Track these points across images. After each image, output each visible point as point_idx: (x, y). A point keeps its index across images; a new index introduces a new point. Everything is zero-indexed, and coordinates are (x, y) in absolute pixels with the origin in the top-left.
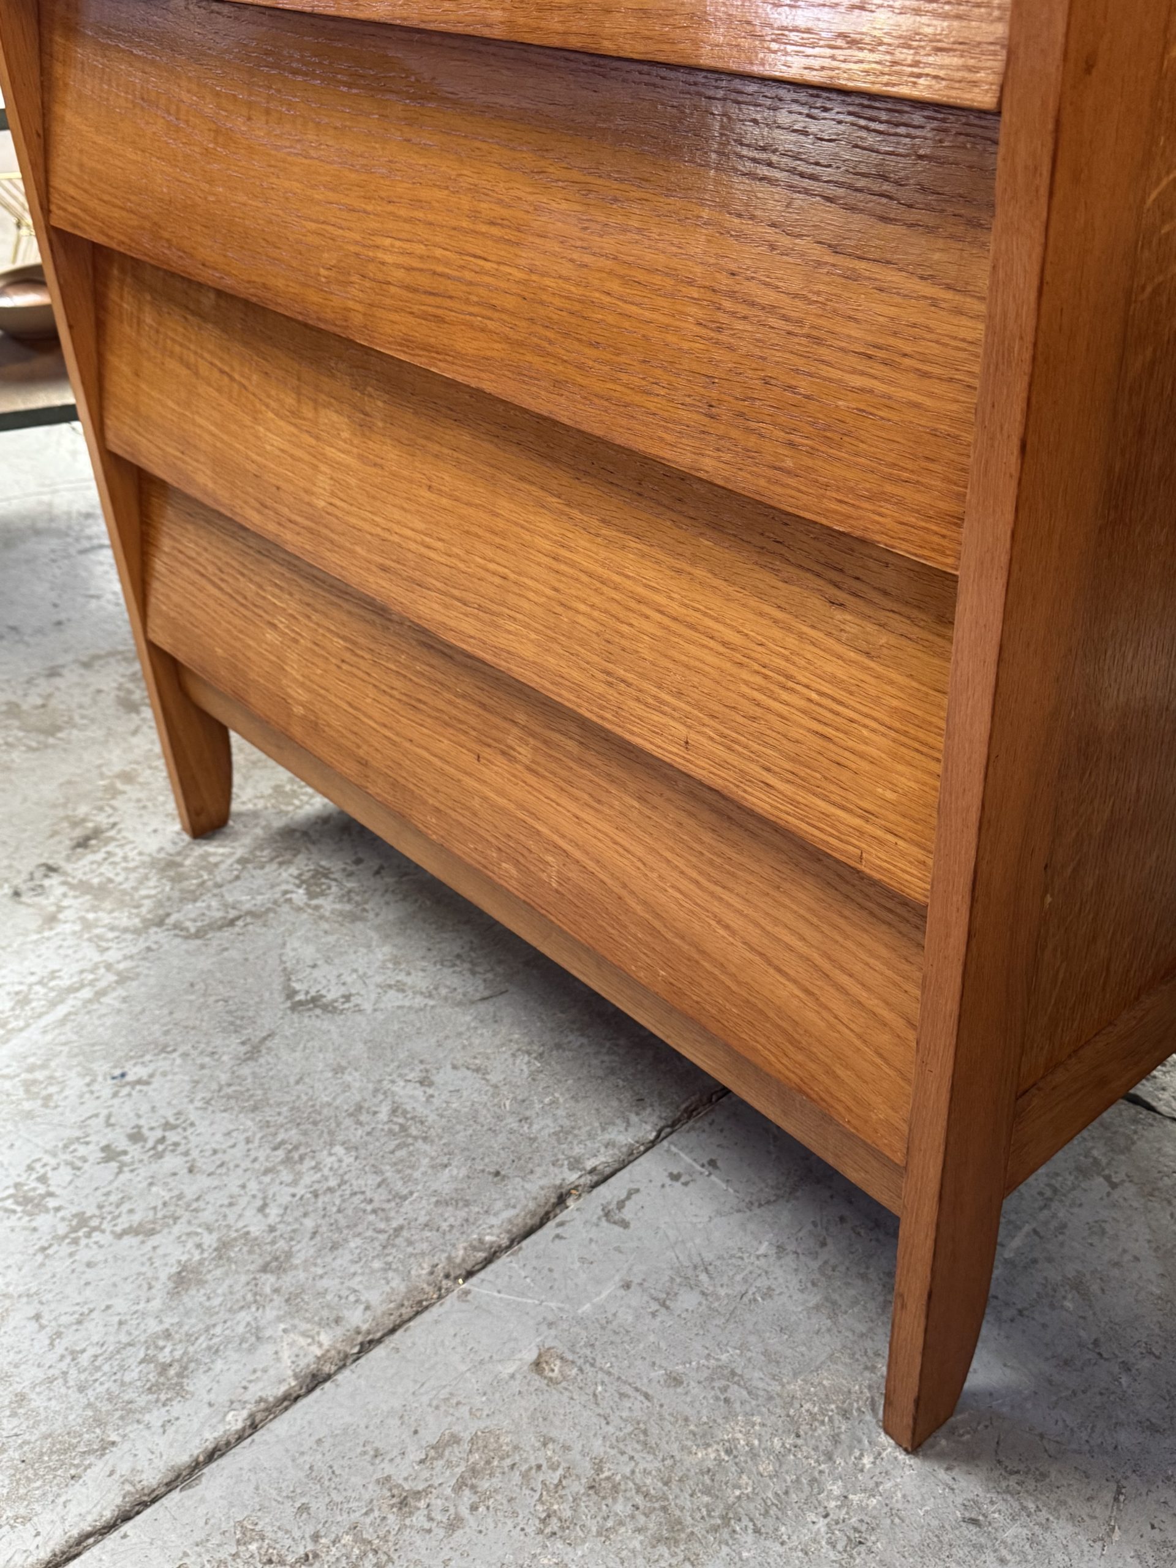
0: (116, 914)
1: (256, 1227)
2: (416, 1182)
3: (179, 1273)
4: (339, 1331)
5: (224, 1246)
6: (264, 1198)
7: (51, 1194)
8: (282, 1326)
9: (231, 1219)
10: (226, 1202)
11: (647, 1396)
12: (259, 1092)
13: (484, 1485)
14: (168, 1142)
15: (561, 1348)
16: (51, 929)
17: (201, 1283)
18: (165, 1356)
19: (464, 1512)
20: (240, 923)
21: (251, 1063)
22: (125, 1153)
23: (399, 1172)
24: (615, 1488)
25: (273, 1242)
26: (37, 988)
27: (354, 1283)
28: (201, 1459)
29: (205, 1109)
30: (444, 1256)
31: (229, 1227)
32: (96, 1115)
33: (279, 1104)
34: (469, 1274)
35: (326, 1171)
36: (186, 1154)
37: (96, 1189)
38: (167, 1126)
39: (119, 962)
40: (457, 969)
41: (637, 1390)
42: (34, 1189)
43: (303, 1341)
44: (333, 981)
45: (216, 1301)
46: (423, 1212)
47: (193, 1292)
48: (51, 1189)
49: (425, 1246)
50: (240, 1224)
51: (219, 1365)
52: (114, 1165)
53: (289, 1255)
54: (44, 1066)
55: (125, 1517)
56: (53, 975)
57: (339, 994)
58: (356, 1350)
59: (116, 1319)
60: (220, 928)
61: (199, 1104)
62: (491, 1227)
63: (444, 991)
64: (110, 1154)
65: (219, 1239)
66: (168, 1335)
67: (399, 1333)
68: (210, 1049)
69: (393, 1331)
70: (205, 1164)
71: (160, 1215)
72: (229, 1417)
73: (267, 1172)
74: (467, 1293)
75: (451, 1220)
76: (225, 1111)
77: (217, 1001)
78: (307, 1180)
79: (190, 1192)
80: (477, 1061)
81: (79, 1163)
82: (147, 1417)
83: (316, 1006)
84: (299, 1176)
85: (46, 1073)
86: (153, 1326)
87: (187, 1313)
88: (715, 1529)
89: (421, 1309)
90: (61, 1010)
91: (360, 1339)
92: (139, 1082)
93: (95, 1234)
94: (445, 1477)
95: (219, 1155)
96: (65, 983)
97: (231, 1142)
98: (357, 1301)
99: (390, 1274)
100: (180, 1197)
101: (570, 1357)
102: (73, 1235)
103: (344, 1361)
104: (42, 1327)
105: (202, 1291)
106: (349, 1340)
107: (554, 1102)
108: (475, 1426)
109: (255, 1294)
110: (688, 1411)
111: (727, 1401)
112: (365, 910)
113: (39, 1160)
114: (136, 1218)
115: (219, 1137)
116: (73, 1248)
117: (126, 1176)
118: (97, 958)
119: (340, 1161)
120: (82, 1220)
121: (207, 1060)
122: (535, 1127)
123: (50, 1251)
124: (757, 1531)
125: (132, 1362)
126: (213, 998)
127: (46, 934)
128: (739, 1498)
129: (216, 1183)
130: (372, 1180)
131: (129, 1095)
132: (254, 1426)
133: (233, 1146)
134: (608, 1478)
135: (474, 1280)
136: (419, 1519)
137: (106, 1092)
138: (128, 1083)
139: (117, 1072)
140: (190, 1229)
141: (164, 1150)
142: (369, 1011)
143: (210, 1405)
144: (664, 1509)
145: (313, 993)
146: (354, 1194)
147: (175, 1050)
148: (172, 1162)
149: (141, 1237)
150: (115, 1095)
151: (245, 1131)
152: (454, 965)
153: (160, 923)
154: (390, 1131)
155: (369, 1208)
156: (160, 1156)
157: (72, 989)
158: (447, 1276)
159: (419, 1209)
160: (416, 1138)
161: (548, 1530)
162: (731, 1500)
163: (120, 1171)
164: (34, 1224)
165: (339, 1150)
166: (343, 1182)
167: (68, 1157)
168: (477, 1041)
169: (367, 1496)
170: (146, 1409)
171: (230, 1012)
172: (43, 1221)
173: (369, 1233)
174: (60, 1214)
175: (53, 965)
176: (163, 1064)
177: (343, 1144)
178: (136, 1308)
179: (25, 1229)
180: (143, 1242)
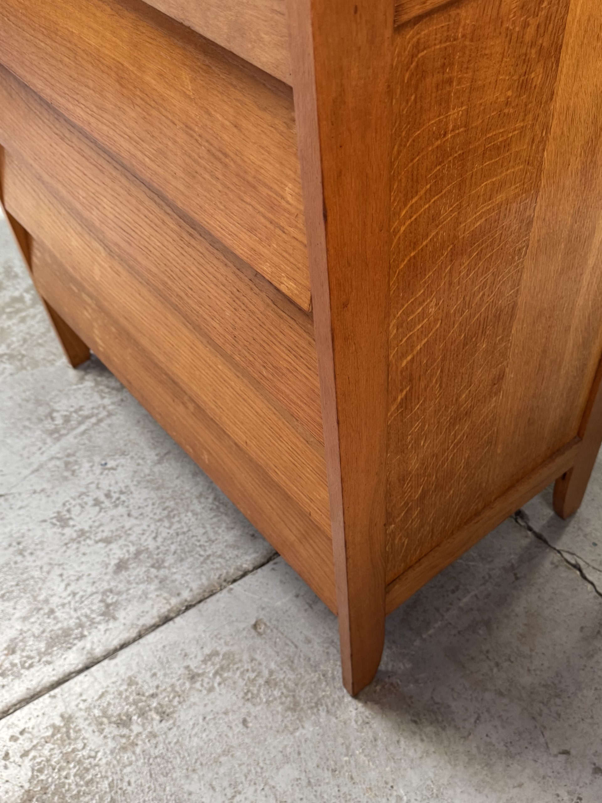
1: (152, 545)
2: (219, 534)
6: (157, 533)
7: (71, 518)
9: (142, 540)
11: (296, 647)
13: (225, 675)
15: (265, 620)
16: (82, 383)
17: (127, 569)
18: (109, 601)
19: (216, 685)
21: (159, 466)
22: (103, 503)
23: (213, 528)
24: (276, 684)
26: (75, 415)
28: (118, 647)
30: (225, 571)
31: (141, 544)
32: (92, 483)
34: (234, 581)
35: (183, 524)
36: (127, 507)
38: (121, 492)
39: (109, 405)
41: (293, 643)
42: (65, 515)
49: (218, 565)
50: (145, 544)
51: (130, 608)
55: (87, 668)
56: (81, 408)
58: (184, 608)
62: (246, 560)
64: (97, 503)
65: (137, 550)
66: (111, 591)
68: (142, 456)
69: (200, 602)
71: (114, 534)
72: (131, 631)
73: (160, 520)
74: (231, 589)
75: (231, 555)
79: (128, 525)
82: (100, 627)
84: (172, 524)
86: (105, 586)
87: (120, 582)
88: (312, 708)
89: (212, 594)
90: (83, 428)
91: (186, 604)
94: (210, 670)
96: (86, 413)
97: (146, 504)
98: (187, 587)
101: (268, 624)
103: (179, 613)
104: (63, 580)
106: (182, 604)
108: (225, 649)
109: (148, 577)
110: (311, 655)
111: (328, 653)
113: (67, 501)
114: (105, 535)
115: (141, 501)
116: (78, 545)
118: (100, 402)
119: (190, 519)
120: (82, 533)
121: (141, 461)
123: (69, 545)
124: (328, 712)
125: (96, 601)
127: (80, 386)
128: (324, 696)
130: (202, 531)
131: (107, 474)
132: (140, 636)
134: (274, 679)
135: (236, 584)
136: (198, 685)
139: (103, 462)
140: (126, 543)
143: (124, 624)
144: (294, 696)
146: (193, 536)
147: (128, 455)
155: (198, 544)
158: (225, 581)
161: (246, 698)
162: (320, 696)
163: (100, 511)
166: (189, 530)
169: (179, 672)
170: (99, 623)
172: (67, 531)
174: (75, 528)
175: (82, 403)
176: (122, 461)
177: (192, 511)
180: (106, 546)
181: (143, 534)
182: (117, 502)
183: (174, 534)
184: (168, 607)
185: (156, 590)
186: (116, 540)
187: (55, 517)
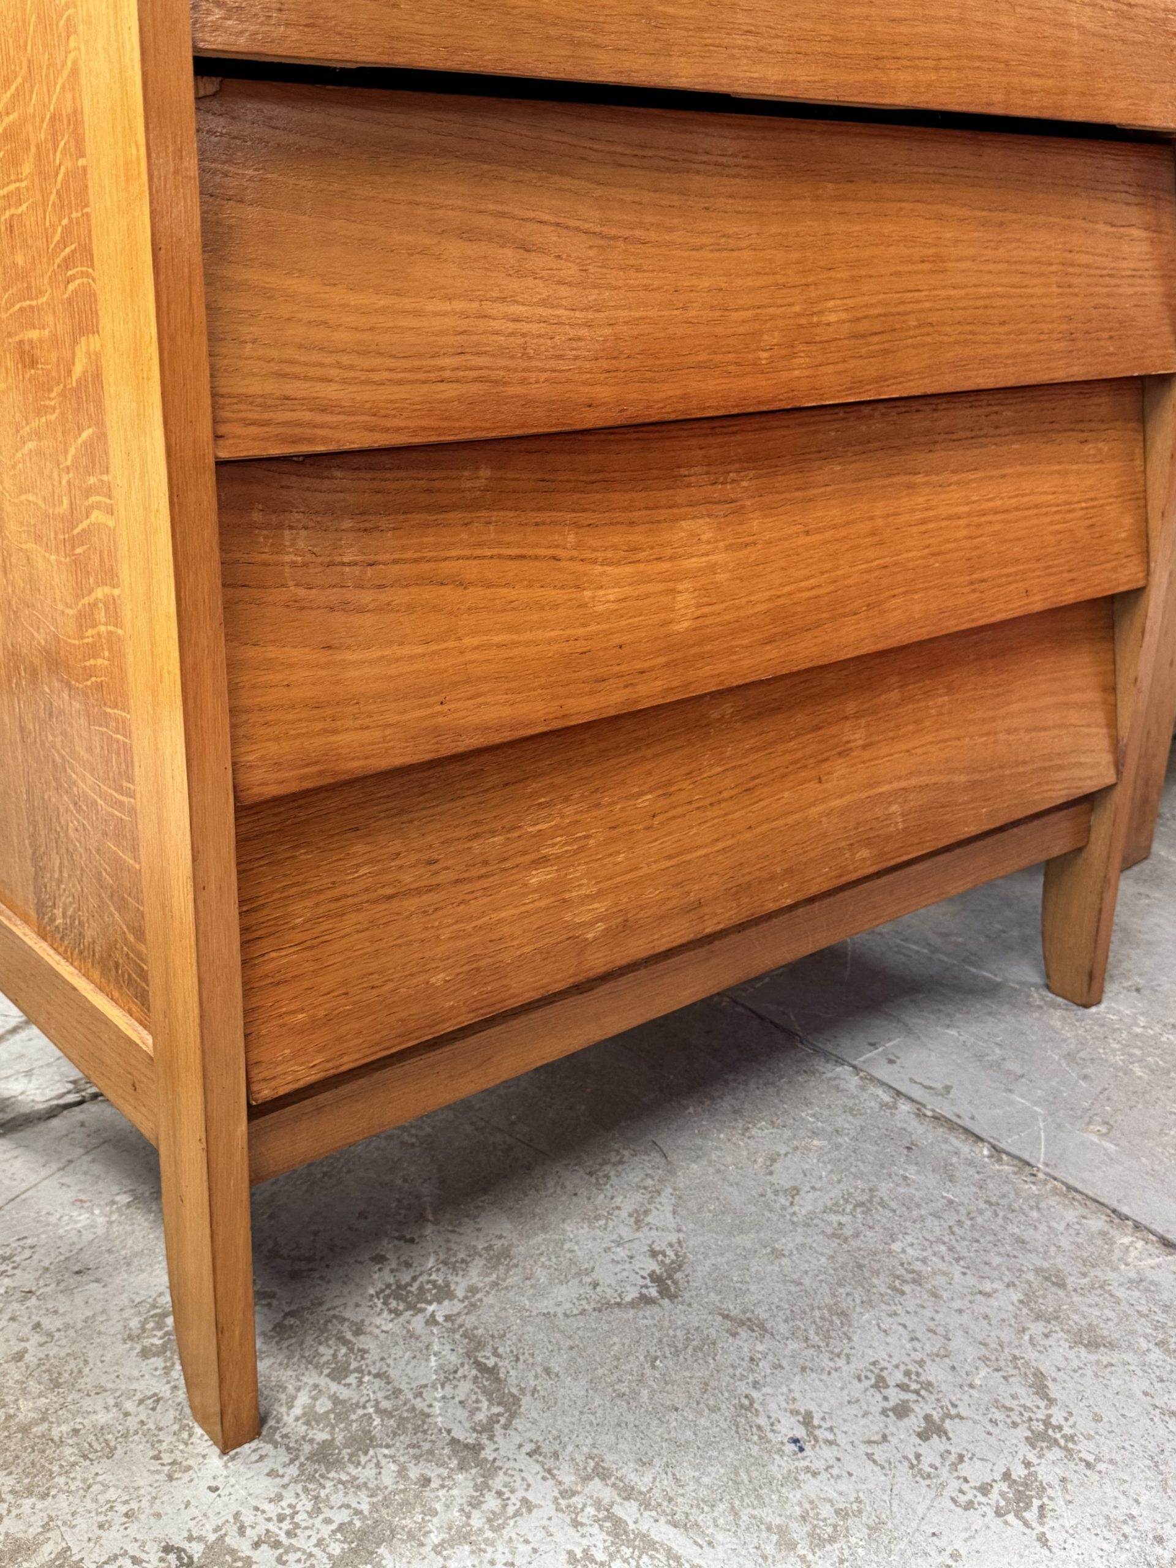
0: (438, 1507)
3: (1086, 1346)
4: (1113, 1232)
5: (1039, 1317)
7: (1007, 1476)
8: (1123, 1267)
10: (985, 1322)
12: (817, 1313)
14: (906, 1380)
20: (490, 1363)
22: (927, 1418)
25: (1029, 1283)
27: (1061, 1227)
29: (848, 1356)
33: (834, 1296)
36: (921, 1363)
37: (989, 1433)
40: (612, 1174)
42: (1002, 1494)
43: (1133, 1254)
44: (627, 1266)
45: (1109, 1313)
46: (965, 1190)
47: (1106, 1333)
48: (998, 1476)
52: (948, 1424)
53: (1038, 1271)
54: (782, 1531)
57: (650, 1260)
59: (1158, 1385)
60: (498, 1380)
61: (841, 1362)
63: (649, 1182)
67: (1102, 1200)
70: (933, 1344)
73: (935, 1295)
74: (1046, 1165)
76: (849, 1339)
77: (653, 1367)
78: (941, 1266)
80: (760, 1160)
81: (953, 1458)
83: (670, 1277)
85: (794, 1525)
91: (1117, 1221)
92: (807, 1421)
93: (1054, 1421)
95: (919, 1335)
99: (1042, 1205)
100: (985, 1359)
102: (1062, 1442)
105: (1102, 1325)
107: (813, 1116)
112: (488, 1248)
117: (963, 1410)
119: (912, 1245)
122: (847, 1126)
123: (1091, 1458)
126: (648, 1372)
129: (960, 1333)
130: (930, 1222)
131: (831, 1429)
133: (905, 1326)
135: (1032, 1161)
137: (828, 1453)
138: (810, 1434)
139: (793, 1447)
141: (917, 1382)
142: (681, 1236)
145: (648, 1281)
146: (953, 1233)
148: (934, 1373)
149: (1049, 1383)
150: (831, 1443)
151: (878, 1318)
152: (607, 1177)
153: (477, 1448)
154: (863, 1213)
156: (928, 1386)
157: (617, 1530)
159: (959, 1193)
160: (872, 1197)
164: (1056, 1483)
165: (896, 1247)
167: (944, 1472)
168: (729, 1159)
171: (676, 1354)
173: (1000, 1221)
178: (1139, 1373)
179: (1065, 1490)
180: (1054, 1380)
181: (986, 1317)
182: (914, 1386)
183: (962, 1263)
184: (1140, 1244)
185: (1115, 1269)
186: (1027, 1364)
187: (1018, 1516)
